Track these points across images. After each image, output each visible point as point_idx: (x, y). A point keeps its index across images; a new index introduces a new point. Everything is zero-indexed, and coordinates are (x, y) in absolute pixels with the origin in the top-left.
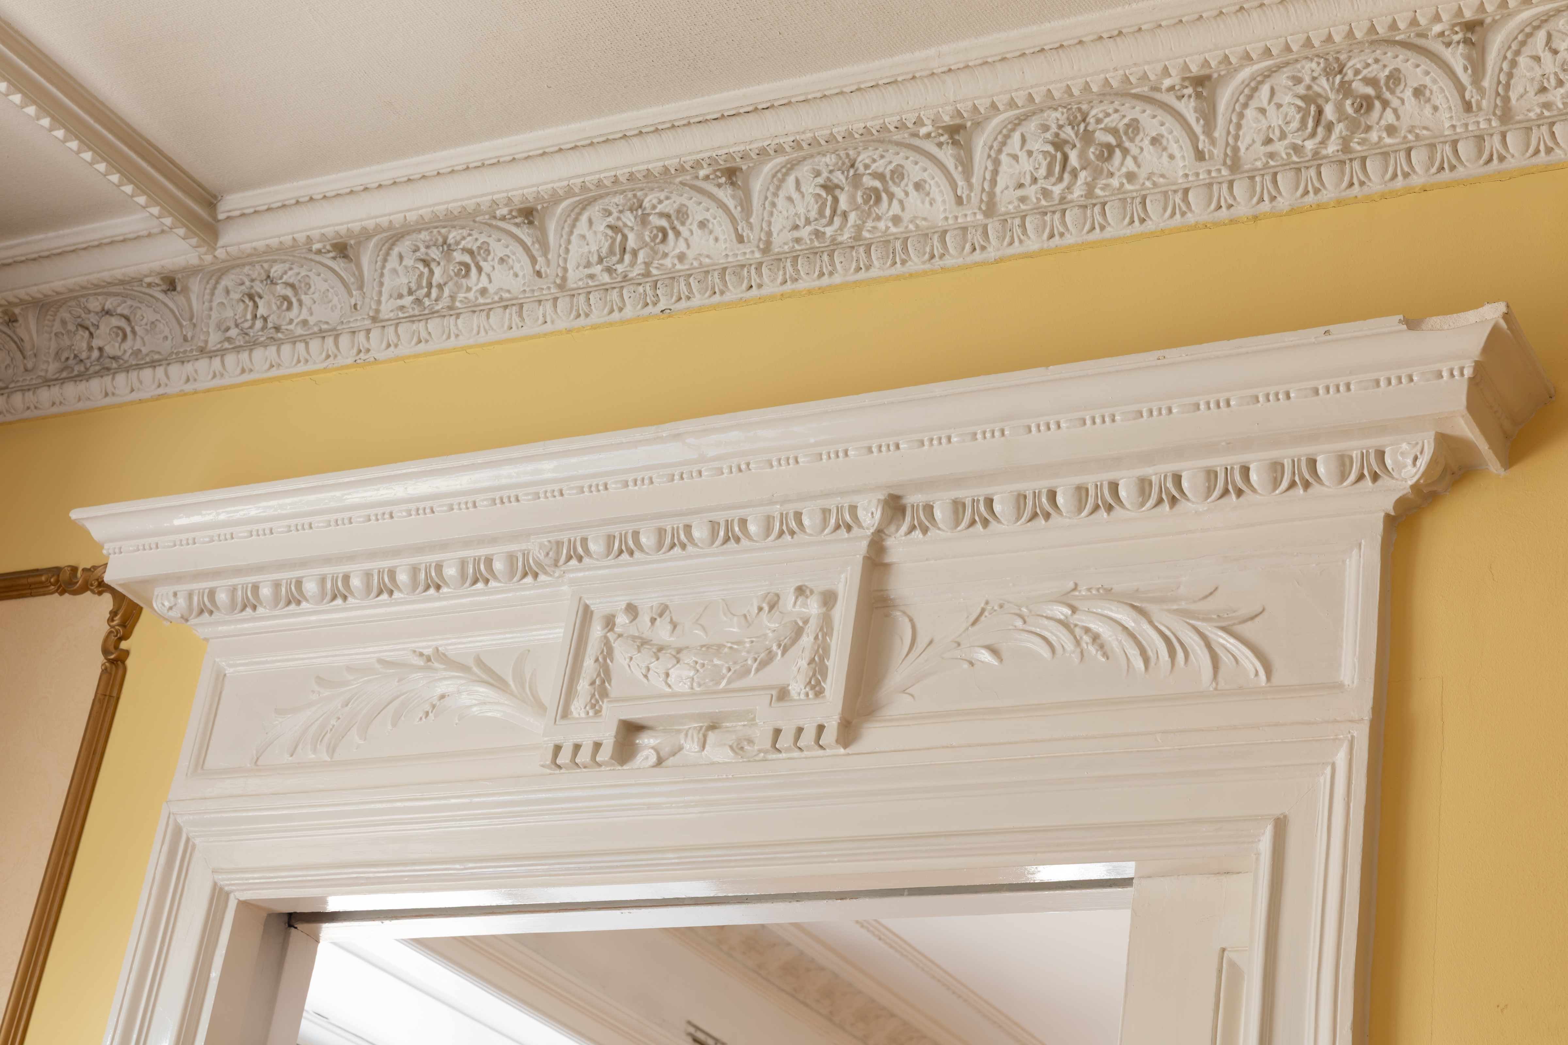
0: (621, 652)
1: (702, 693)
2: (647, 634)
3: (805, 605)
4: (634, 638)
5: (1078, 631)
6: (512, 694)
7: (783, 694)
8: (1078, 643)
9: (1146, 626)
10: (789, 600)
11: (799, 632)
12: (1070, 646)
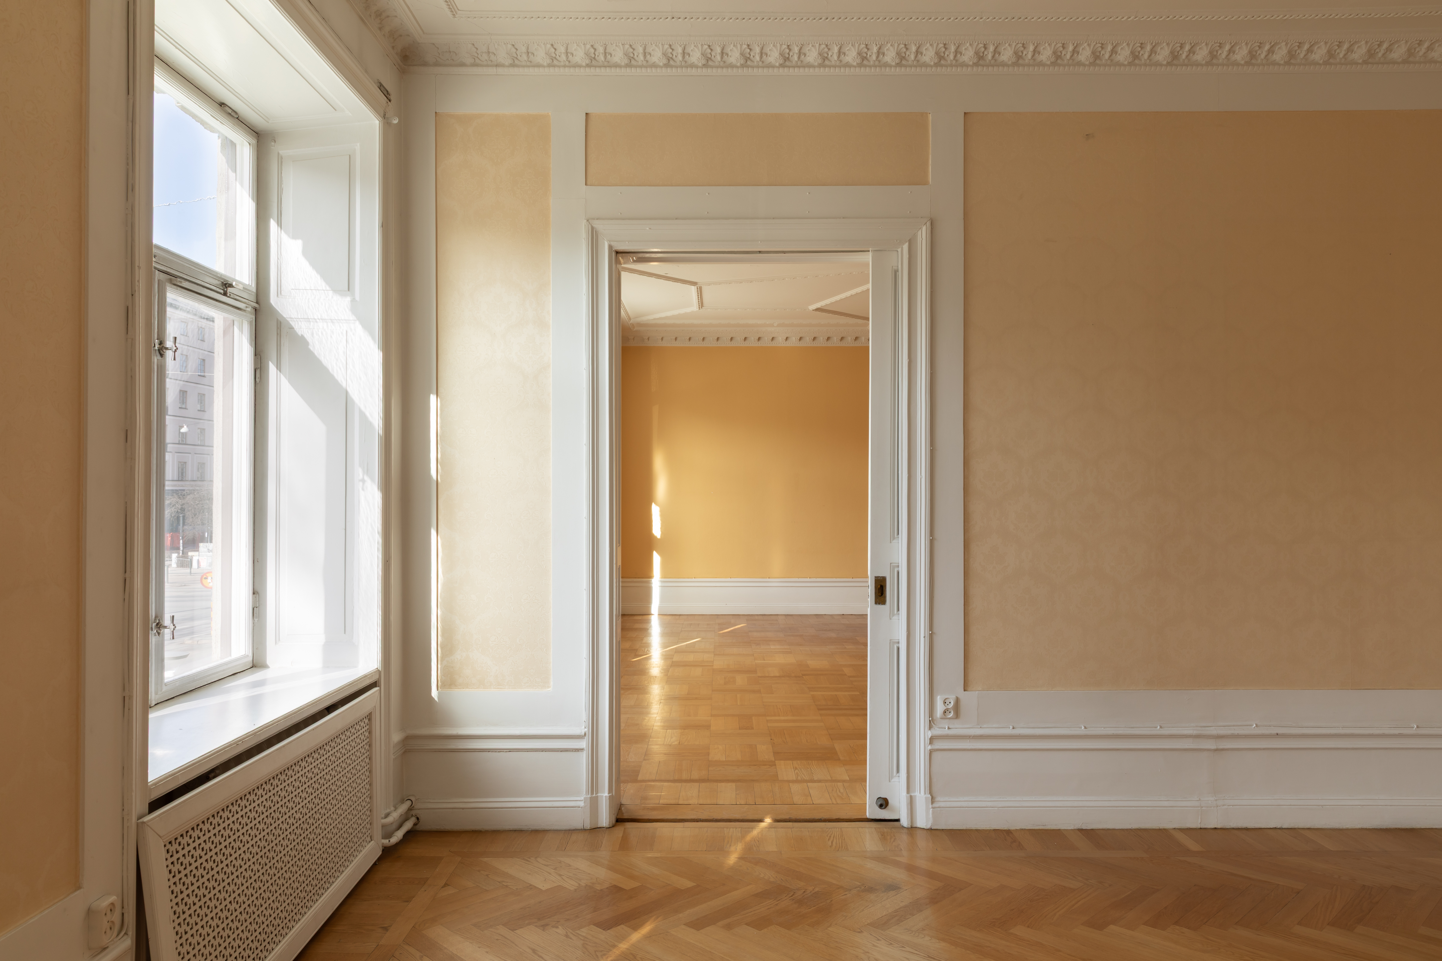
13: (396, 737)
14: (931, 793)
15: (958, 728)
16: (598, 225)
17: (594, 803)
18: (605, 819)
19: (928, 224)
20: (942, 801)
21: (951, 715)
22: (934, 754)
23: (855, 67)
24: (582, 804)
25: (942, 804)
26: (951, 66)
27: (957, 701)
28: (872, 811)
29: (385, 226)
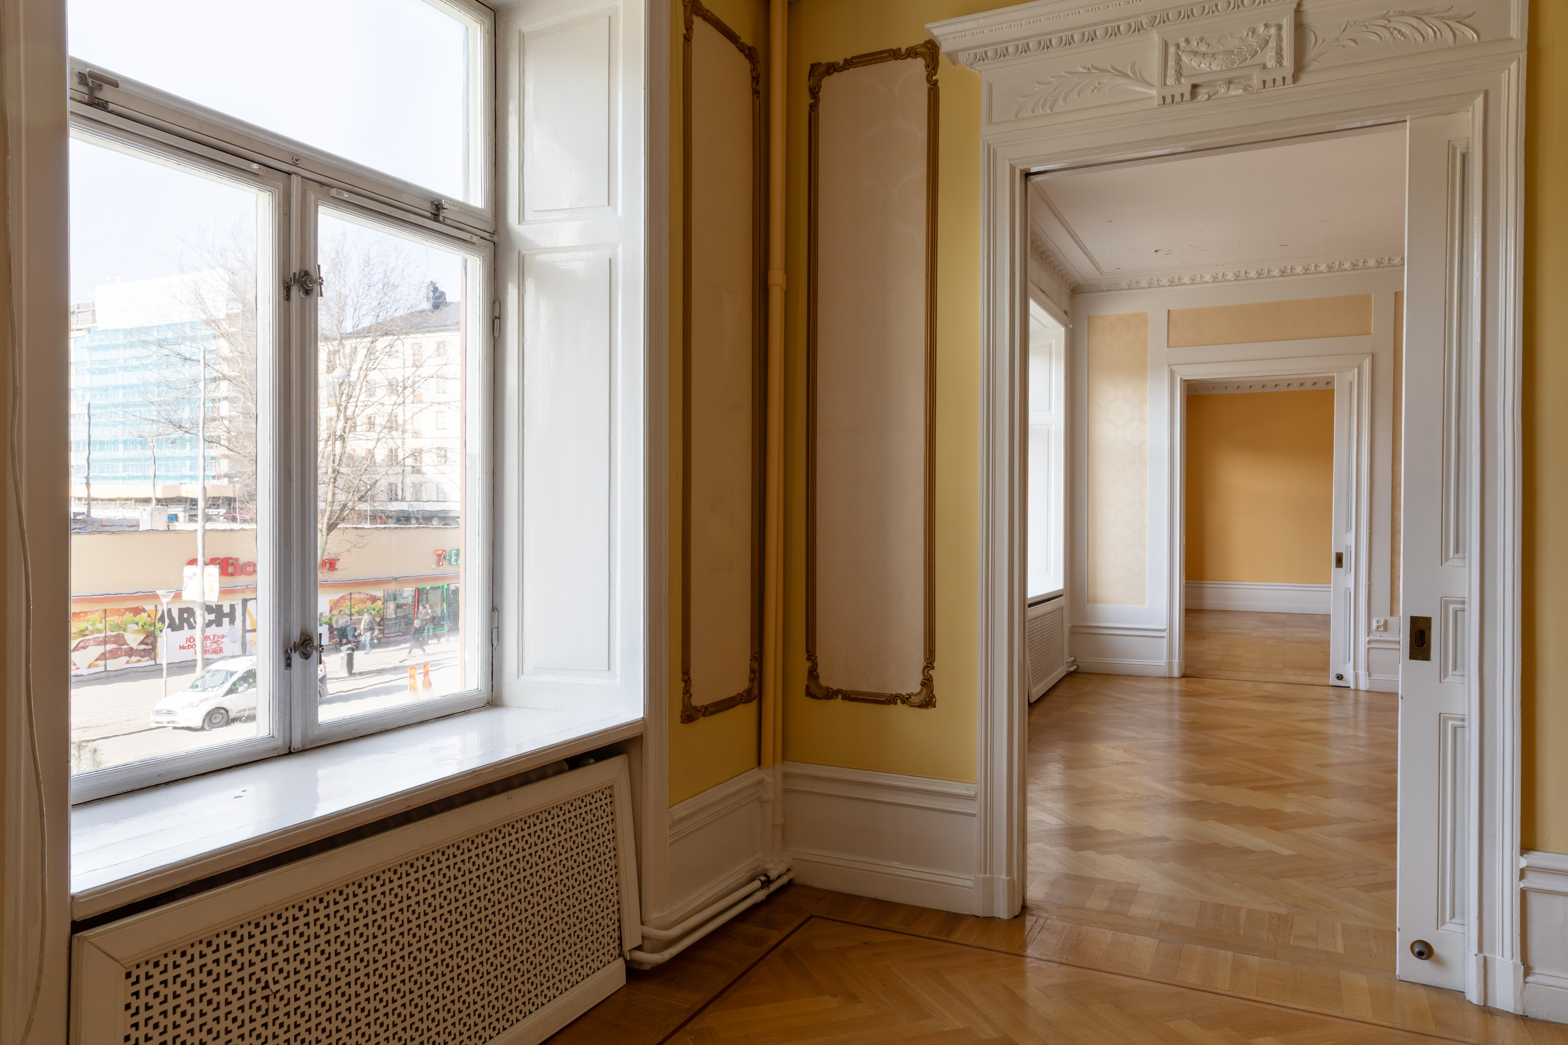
0: (1185, 58)
1: (1225, 70)
2: (1196, 49)
3: (1269, 31)
4: (1191, 52)
5: (1391, 29)
6: (1133, 79)
7: (1265, 67)
8: (1392, 34)
9: (1422, 23)
10: (1261, 29)
11: (1267, 42)
12: (1388, 35)
13: (1069, 625)
14: (1368, 671)
15: (1386, 636)
16: (1174, 368)
17: (1170, 664)
18: (1176, 673)
19: (1370, 357)
20: (1375, 676)
21: (1382, 629)
22: (1372, 651)
23: (1326, 273)
24: (1164, 664)
25: (1375, 678)
26: (1387, 267)
27: (1386, 622)
28: (1333, 681)
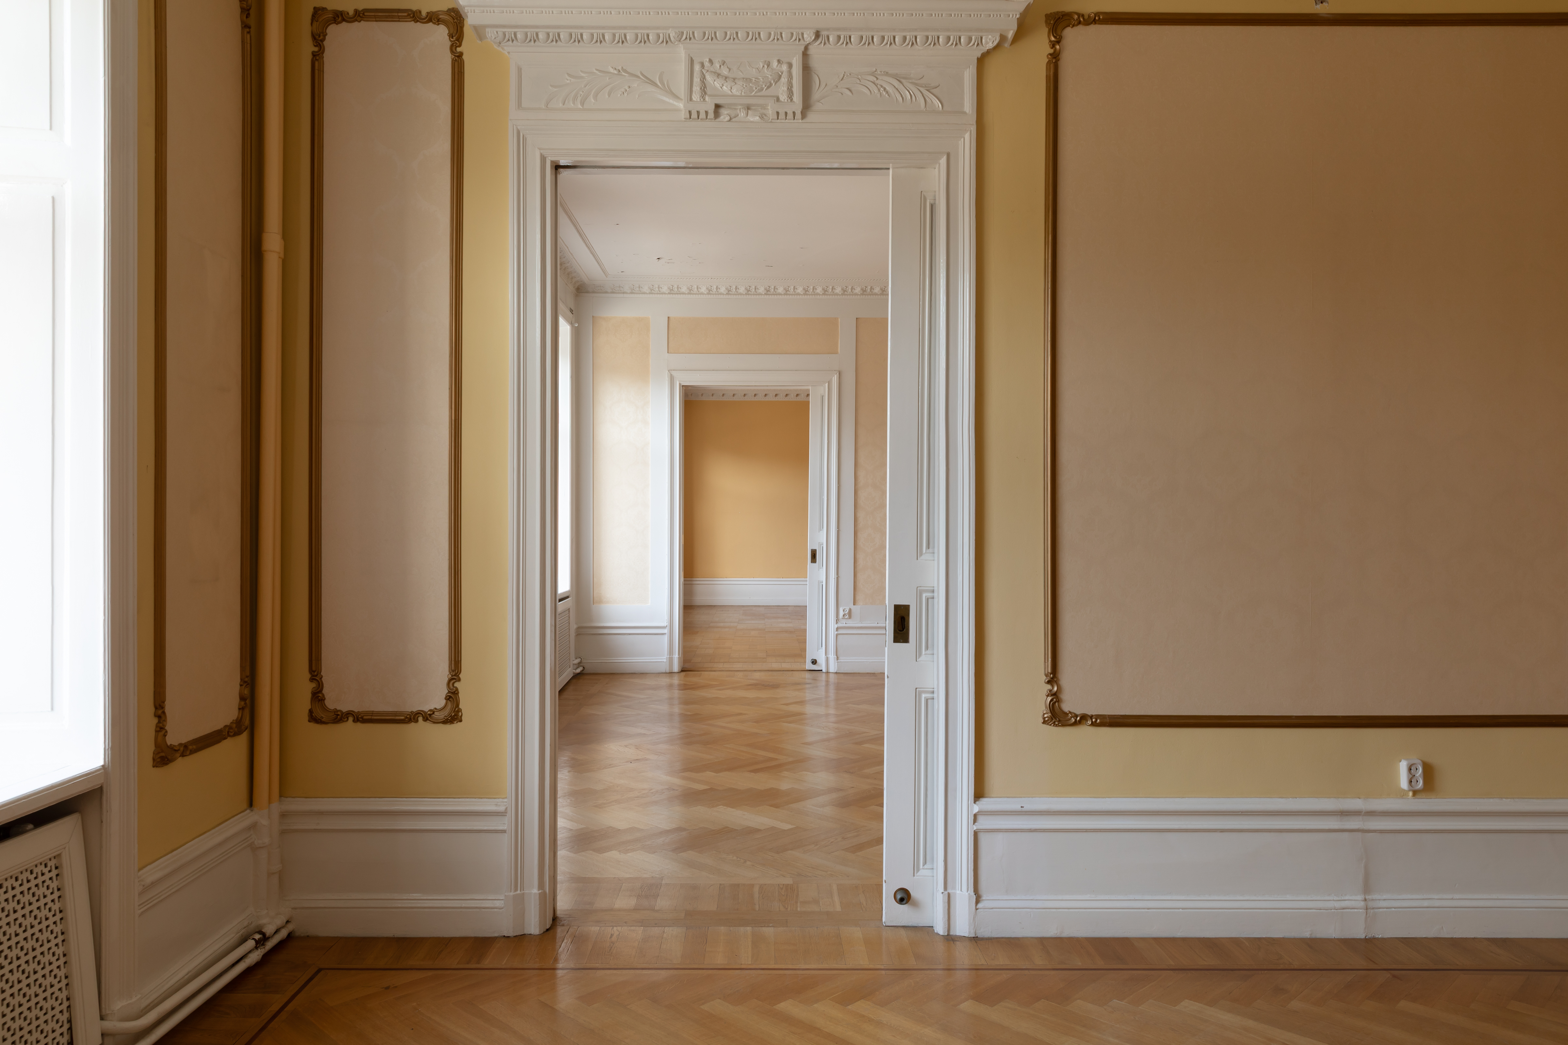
0: (709, 78)
1: (745, 96)
2: (718, 71)
3: (781, 67)
4: (715, 73)
5: (878, 86)
6: (661, 88)
7: (778, 99)
8: (879, 90)
9: (902, 86)
10: (775, 64)
11: (780, 77)
12: (876, 91)
13: (575, 626)
14: (836, 655)
15: (850, 623)
16: (674, 373)
17: (671, 660)
18: (676, 668)
19: (838, 374)
20: (842, 659)
21: (847, 617)
22: (839, 636)
23: (802, 295)
24: (665, 660)
25: (842, 661)
26: (850, 295)
27: (850, 610)
28: (809, 666)
29: (572, 377)
